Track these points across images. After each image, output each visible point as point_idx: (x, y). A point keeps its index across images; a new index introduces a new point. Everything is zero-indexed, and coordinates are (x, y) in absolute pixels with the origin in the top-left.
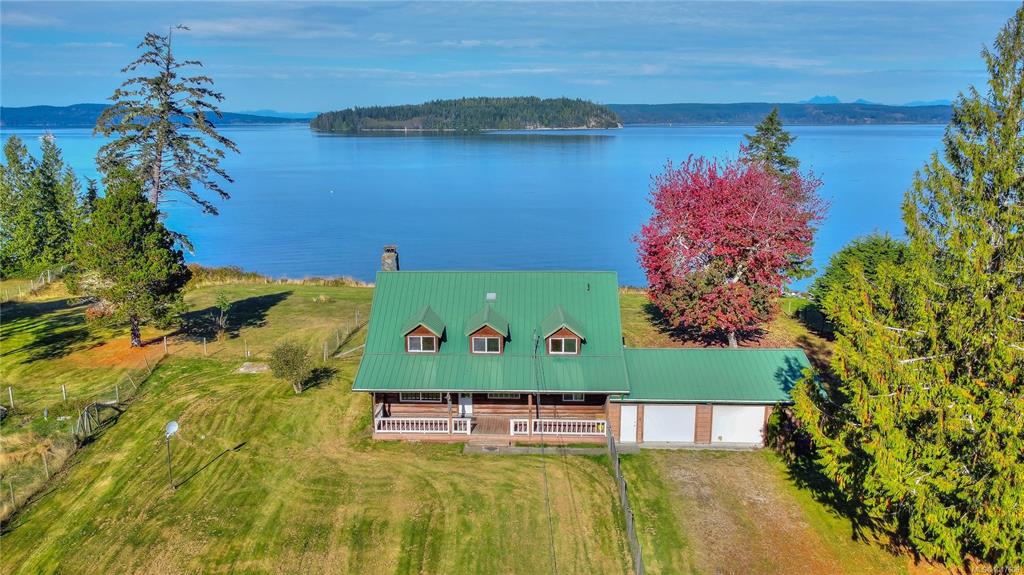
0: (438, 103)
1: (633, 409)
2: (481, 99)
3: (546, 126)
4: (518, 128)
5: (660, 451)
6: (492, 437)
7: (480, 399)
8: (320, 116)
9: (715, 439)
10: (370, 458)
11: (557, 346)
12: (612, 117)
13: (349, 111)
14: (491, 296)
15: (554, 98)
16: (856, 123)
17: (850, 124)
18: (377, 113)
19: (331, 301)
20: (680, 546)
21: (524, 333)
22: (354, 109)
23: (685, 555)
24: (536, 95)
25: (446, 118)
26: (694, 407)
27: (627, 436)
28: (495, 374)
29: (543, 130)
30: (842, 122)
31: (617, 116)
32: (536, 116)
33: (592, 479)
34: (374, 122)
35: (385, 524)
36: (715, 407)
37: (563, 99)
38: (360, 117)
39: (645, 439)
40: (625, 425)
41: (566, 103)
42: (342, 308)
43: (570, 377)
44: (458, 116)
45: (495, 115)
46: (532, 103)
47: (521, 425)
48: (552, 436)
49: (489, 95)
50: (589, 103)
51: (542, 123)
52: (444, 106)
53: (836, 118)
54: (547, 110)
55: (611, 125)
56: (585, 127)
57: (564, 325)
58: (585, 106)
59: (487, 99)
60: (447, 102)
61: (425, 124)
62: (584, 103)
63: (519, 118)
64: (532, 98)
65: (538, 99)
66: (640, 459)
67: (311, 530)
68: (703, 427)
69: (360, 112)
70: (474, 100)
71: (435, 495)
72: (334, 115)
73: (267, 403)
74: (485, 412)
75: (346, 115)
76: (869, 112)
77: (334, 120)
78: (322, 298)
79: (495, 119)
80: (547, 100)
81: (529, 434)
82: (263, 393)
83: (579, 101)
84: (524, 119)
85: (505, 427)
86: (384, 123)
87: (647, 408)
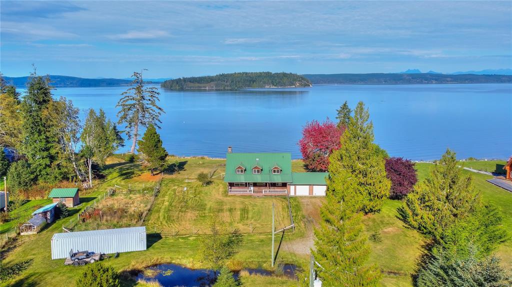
0: (223, 76)
1: (294, 186)
2: (244, 73)
3: (275, 86)
4: (262, 87)
5: (300, 197)
6: (258, 194)
7: (255, 185)
8: (166, 82)
9: (314, 194)
10: (228, 198)
11: (274, 171)
12: (306, 81)
13: (180, 79)
14: (257, 159)
15: (279, 72)
16: (428, 83)
17: (425, 83)
18: (193, 80)
19: (203, 164)
20: (300, 211)
21: (266, 168)
22: (182, 78)
23: (301, 212)
24: (270, 71)
25: (227, 82)
26: (308, 186)
27: (292, 194)
28: (259, 179)
29: (274, 88)
30: (421, 83)
31: (309, 81)
32: (270, 81)
33: (282, 201)
34: (192, 85)
35: (235, 209)
36: (314, 186)
37: (283, 73)
38: (185, 82)
39: (297, 194)
40: (291, 191)
41: (285, 75)
42: (208, 166)
43: (278, 179)
44: (232, 82)
45: (250, 81)
46: (268, 75)
47: (265, 191)
48: (273, 194)
49: (248, 71)
50: (296, 75)
51: (273, 85)
52: (225, 76)
53: (418, 81)
54: (276, 78)
55: (306, 85)
56: (294, 87)
57: (276, 166)
58: (294, 76)
59: (246, 73)
60: (227, 74)
61: (216, 86)
62: (294, 75)
63: (262, 82)
64: (268, 73)
65: (271, 73)
66: (295, 198)
67: (219, 210)
68: (311, 191)
69: (185, 80)
70: (240, 73)
71: (246, 204)
72: (173, 81)
73: (197, 188)
74: (256, 189)
75: (178, 81)
76: (434, 78)
77: (173, 83)
78: (201, 162)
79: (250, 83)
80: (275, 74)
81: (268, 193)
82: (195, 186)
83: (291, 74)
84: (264, 83)
85: (262, 192)
86: (197, 85)
87: (297, 186)
